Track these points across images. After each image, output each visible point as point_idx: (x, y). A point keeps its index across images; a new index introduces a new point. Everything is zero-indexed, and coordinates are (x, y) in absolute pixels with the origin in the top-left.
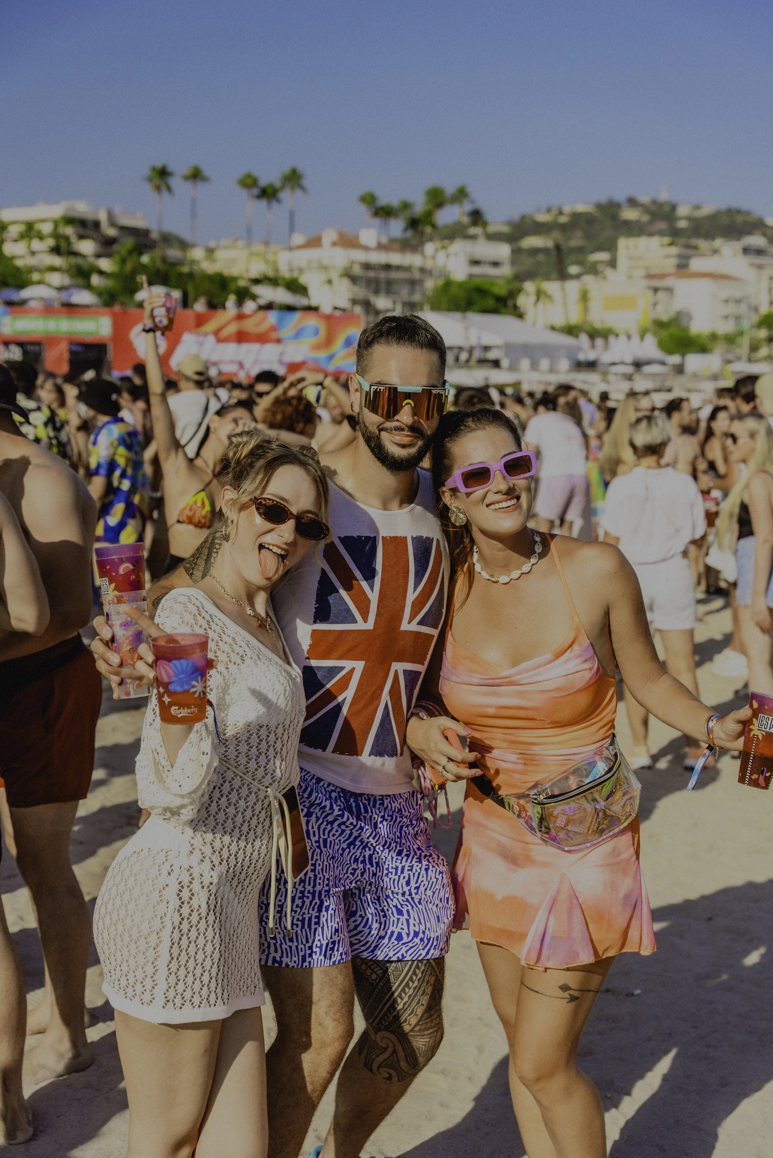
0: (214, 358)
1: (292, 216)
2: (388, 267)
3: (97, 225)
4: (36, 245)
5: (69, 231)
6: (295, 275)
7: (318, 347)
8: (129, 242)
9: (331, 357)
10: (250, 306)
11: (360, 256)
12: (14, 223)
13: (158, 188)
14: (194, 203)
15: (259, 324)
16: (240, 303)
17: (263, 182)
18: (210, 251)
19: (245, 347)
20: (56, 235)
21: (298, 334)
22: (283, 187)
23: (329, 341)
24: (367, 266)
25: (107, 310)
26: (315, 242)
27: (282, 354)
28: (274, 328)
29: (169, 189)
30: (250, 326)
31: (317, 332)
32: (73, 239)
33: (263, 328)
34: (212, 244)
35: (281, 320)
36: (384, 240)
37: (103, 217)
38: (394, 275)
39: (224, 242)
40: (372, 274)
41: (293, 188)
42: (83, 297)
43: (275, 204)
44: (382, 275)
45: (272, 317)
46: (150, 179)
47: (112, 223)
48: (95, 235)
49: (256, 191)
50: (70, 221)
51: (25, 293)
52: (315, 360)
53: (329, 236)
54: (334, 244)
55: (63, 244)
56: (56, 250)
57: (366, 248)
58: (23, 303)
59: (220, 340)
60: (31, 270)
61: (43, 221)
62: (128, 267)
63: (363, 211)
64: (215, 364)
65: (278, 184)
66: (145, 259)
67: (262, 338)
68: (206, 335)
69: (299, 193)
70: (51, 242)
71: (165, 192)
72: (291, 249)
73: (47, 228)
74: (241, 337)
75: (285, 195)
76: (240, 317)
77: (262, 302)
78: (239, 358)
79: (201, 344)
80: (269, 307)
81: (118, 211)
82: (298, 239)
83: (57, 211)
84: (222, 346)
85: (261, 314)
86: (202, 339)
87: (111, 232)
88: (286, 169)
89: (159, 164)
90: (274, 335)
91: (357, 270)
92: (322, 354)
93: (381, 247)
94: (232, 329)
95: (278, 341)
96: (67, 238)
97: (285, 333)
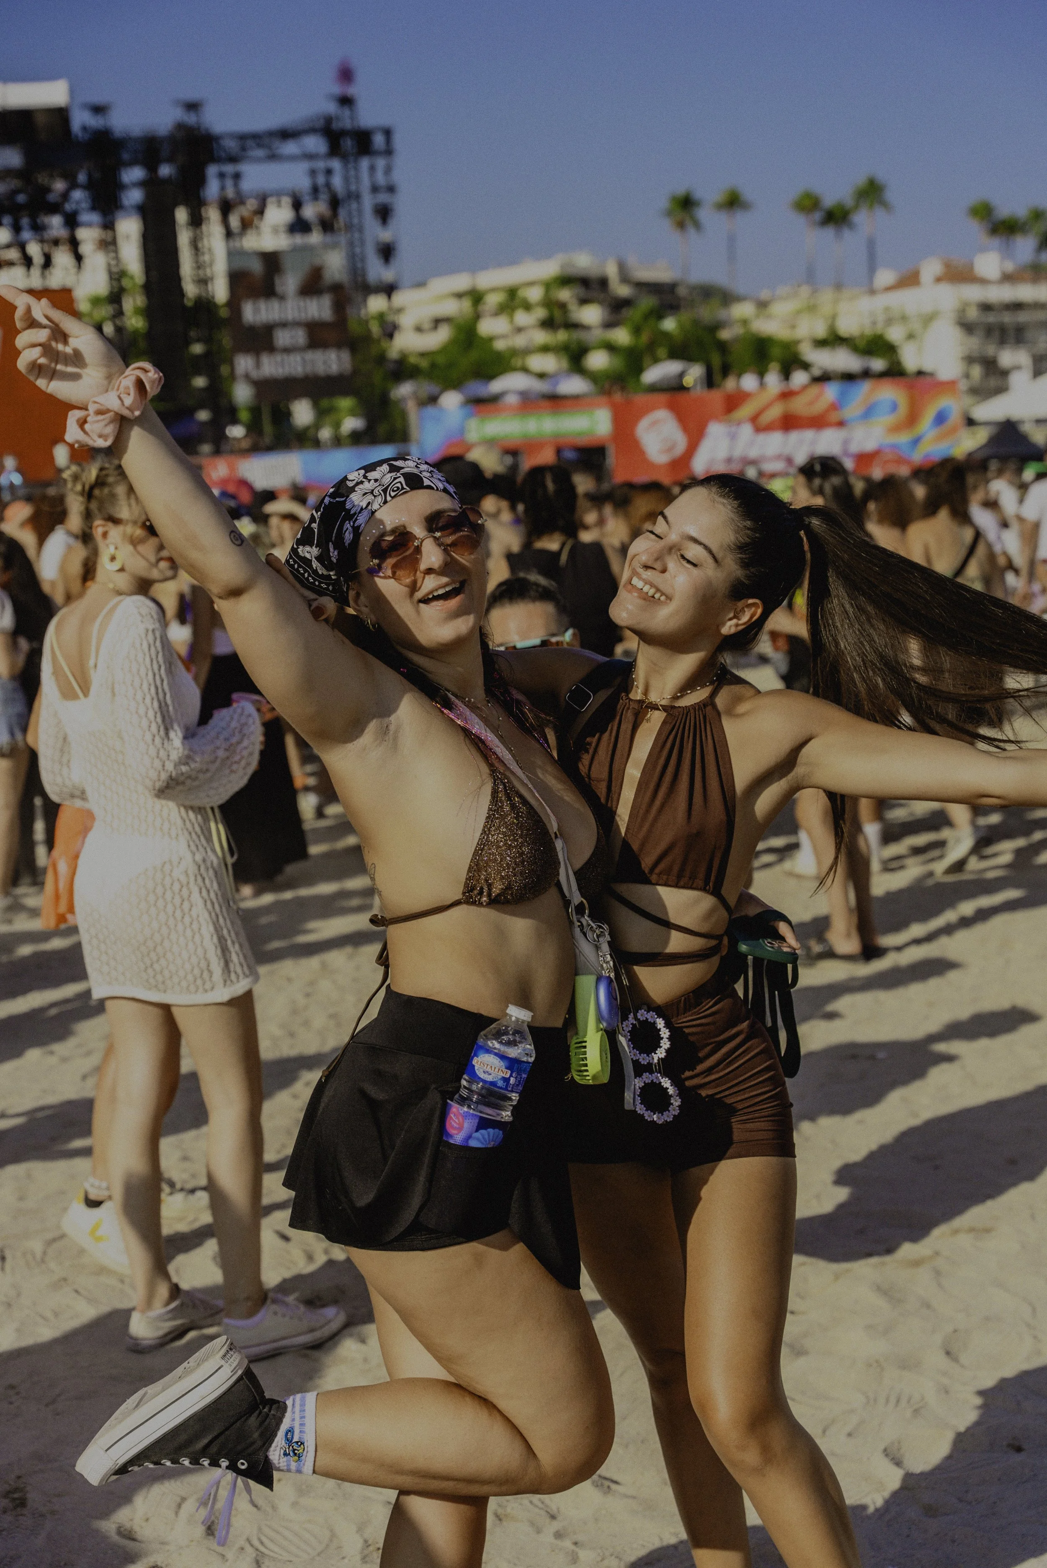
0: (753, 454)
1: (871, 245)
2: (1017, 306)
3: (603, 283)
4: (522, 318)
5: (565, 295)
6: (879, 329)
7: (896, 429)
8: (647, 302)
9: (916, 441)
10: (799, 378)
11: (974, 293)
12: (494, 290)
13: (681, 225)
14: (732, 240)
15: (811, 403)
16: (786, 374)
17: (829, 200)
18: (762, 305)
19: (795, 436)
20: (549, 303)
21: (869, 413)
22: (857, 207)
23: (912, 419)
24: (986, 307)
25: (604, 399)
26: (910, 280)
27: (846, 442)
28: (834, 407)
29: (697, 225)
30: (800, 406)
31: (894, 407)
32: (573, 307)
33: (819, 407)
34: (764, 295)
35: (843, 395)
36: (1010, 267)
37: (611, 271)
38: (1023, 317)
39: (782, 290)
40: (991, 318)
41: (871, 207)
42: (574, 385)
43: (846, 233)
44: (1007, 318)
45: (831, 392)
46: (669, 213)
47: (625, 278)
48: (602, 296)
49: (818, 216)
50: (565, 281)
51: (496, 386)
52: (894, 447)
53: (930, 269)
54: (939, 280)
55: (557, 314)
56: (548, 324)
57: (983, 281)
58: (494, 399)
59: (759, 429)
60: (514, 352)
61: (531, 284)
62: (645, 338)
63: (975, 229)
64: (753, 462)
65: (849, 202)
66: (669, 324)
67: (818, 422)
68: (739, 424)
69: (880, 213)
70: (540, 313)
71: (692, 231)
72: (872, 292)
73: (535, 294)
74: (789, 423)
75: (861, 218)
76: (786, 395)
77: (817, 372)
78: (787, 451)
79: (733, 437)
80: (824, 378)
81: (632, 261)
82: (885, 277)
83: (549, 269)
84: (762, 437)
85: (815, 390)
86: (733, 429)
87: (623, 291)
88: (860, 180)
89: (680, 190)
90: (834, 417)
91: (973, 314)
92: (903, 438)
93: (1008, 278)
94: (775, 412)
95: (841, 424)
96: (563, 306)
97: (852, 410)
